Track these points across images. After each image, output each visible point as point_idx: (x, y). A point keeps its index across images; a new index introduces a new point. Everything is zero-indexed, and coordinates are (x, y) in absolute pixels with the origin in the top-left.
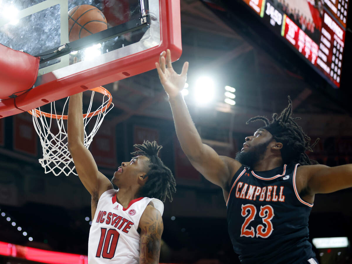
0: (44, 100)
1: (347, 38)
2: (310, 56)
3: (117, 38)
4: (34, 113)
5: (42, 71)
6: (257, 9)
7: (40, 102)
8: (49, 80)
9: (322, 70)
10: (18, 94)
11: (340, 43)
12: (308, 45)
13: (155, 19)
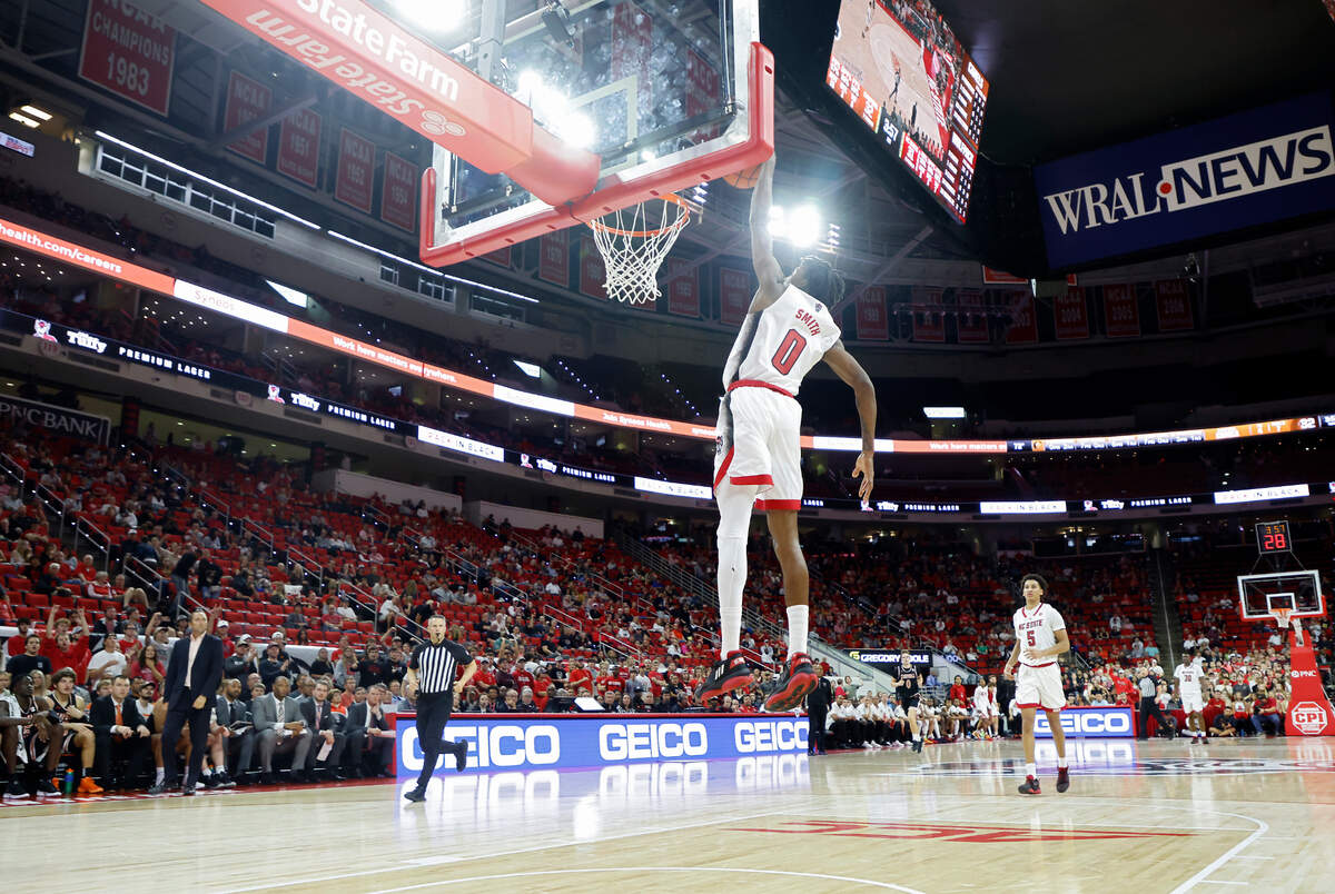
0: (606, 209)
1: (978, 162)
2: (932, 184)
3: (695, 132)
4: (593, 225)
5: (604, 173)
6: (871, 123)
7: (600, 212)
8: (613, 183)
9: (945, 201)
10: (574, 201)
11: (969, 168)
12: (930, 170)
13: (742, 109)
